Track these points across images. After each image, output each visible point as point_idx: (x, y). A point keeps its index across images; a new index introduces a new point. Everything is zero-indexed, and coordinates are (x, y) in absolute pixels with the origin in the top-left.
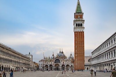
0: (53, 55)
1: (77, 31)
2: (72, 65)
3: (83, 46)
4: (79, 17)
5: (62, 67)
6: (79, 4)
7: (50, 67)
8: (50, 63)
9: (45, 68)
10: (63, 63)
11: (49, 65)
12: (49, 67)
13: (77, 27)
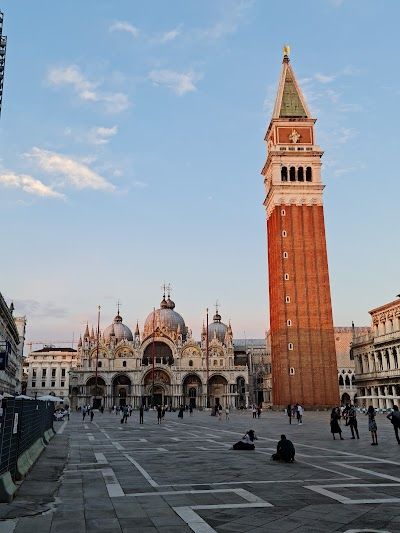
0: (119, 319)
1: (287, 202)
2: (240, 379)
3: (320, 274)
4: (295, 139)
5: (184, 391)
6: (289, 81)
7: (114, 390)
8: (118, 365)
9: (85, 391)
10: (191, 363)
11: (108, 378)
12: (109, 391)
13: (289, 183)
